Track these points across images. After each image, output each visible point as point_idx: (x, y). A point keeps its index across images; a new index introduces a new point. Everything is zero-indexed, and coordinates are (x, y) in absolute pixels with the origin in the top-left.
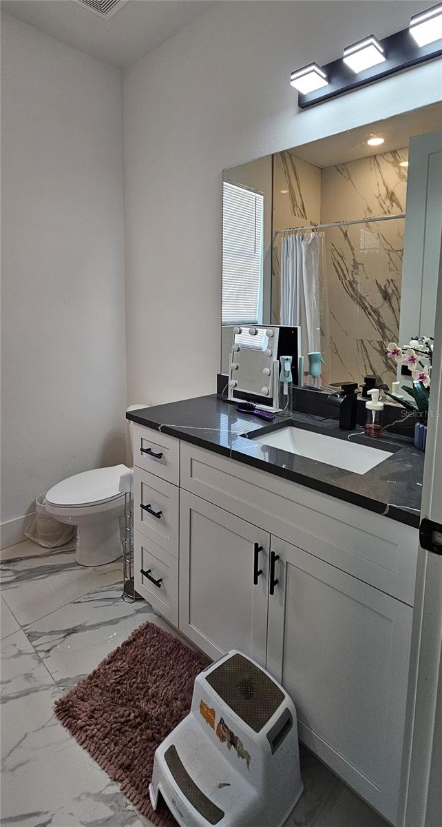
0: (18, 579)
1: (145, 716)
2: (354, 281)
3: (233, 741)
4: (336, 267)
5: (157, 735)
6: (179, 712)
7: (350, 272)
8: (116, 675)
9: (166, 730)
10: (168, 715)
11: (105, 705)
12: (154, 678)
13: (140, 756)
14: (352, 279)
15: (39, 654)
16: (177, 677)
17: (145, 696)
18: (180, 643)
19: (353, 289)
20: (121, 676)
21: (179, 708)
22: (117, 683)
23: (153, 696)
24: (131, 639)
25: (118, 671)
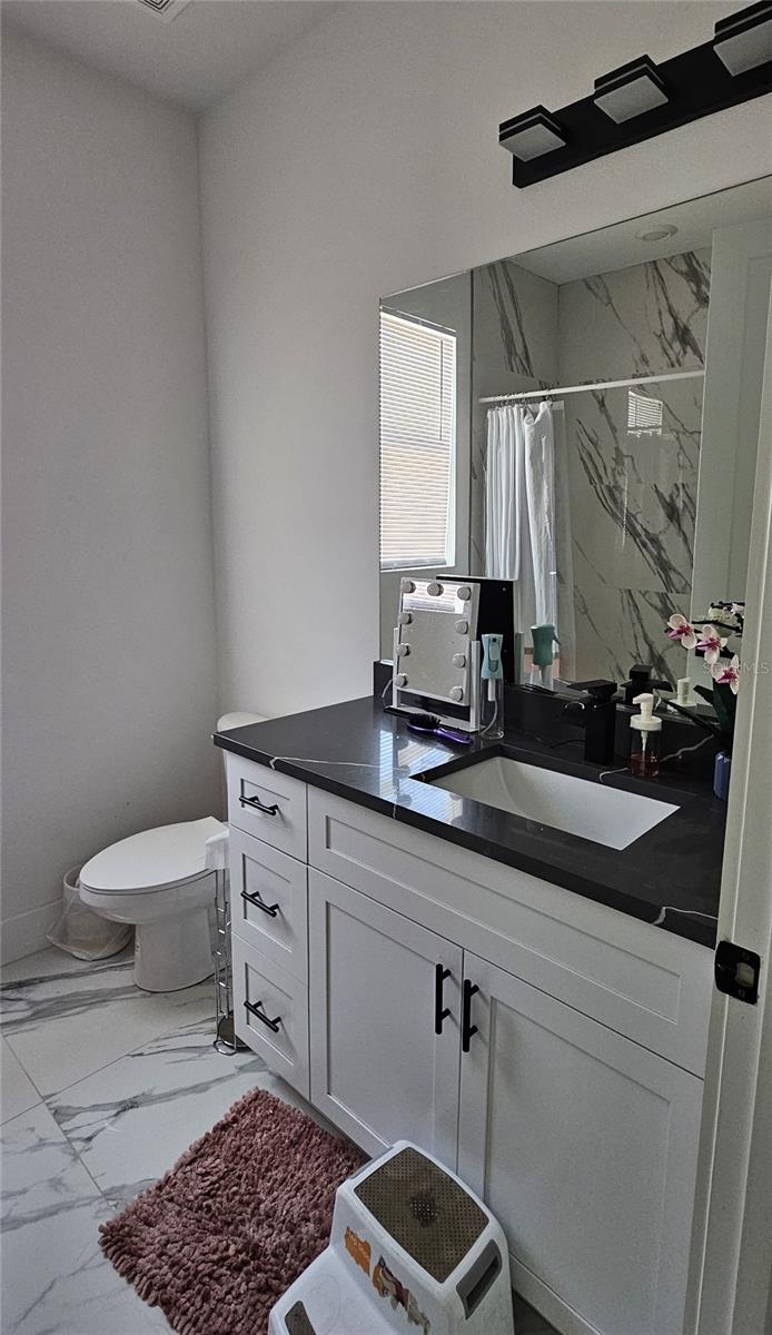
0: (37, 1016)
1: (254, 1250)
2: (617, 487)
3: (401, 1296)
4: (584, 462)
5: (274, 1282)
6: (312, 1242)
7: (609, 471)
8: (203, 1181)
9: (290, 1272)
10: (293, 1247)
11: (186, 1232)
12: (269, 1184)
13: (245, 1318)
14: (612, 483)
15: (74, 1144)
16: (307, 1183)
17: (253, 1215)
18: (313, 1124)
19: (615, 501)
20: (213, 1183)
21: (312, 1236)
22: (205, 1194)
23: (268, 1216)
24: (230, 1119)
25: (207, 1174)
